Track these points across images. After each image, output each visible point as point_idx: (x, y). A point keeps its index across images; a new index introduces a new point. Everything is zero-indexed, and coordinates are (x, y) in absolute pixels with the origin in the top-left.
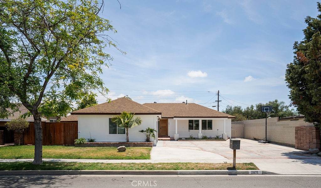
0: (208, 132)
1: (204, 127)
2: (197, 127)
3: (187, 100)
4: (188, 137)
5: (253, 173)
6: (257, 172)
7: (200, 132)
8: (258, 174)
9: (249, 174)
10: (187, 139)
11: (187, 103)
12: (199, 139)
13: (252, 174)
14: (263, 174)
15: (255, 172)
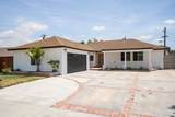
2: (129, 59)
7: (125, 63)
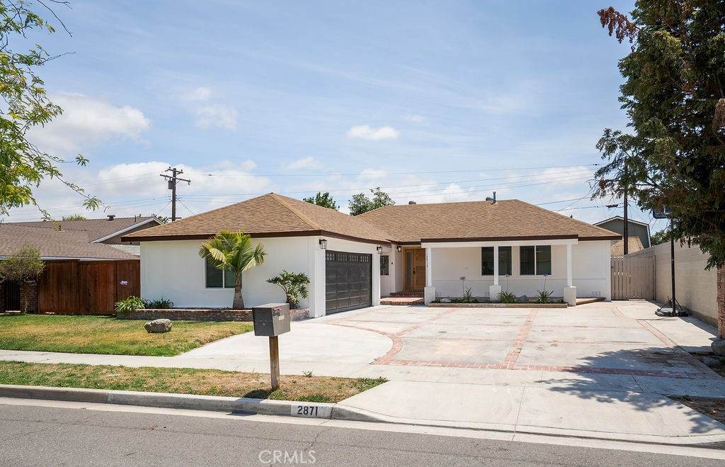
0: (535, 283)
1: (526, 269)
3: (494, 193)
4: (460, 295)
5: (302, 411)
6: (315, 410)
7: (496, 282)
8: (317, 416)
9: (290, 415)
10: (455, 302)
11: (495, 201)
12: (491, 302)
13: (299, 415)
14: (330, 418)
15: (310, 410)
